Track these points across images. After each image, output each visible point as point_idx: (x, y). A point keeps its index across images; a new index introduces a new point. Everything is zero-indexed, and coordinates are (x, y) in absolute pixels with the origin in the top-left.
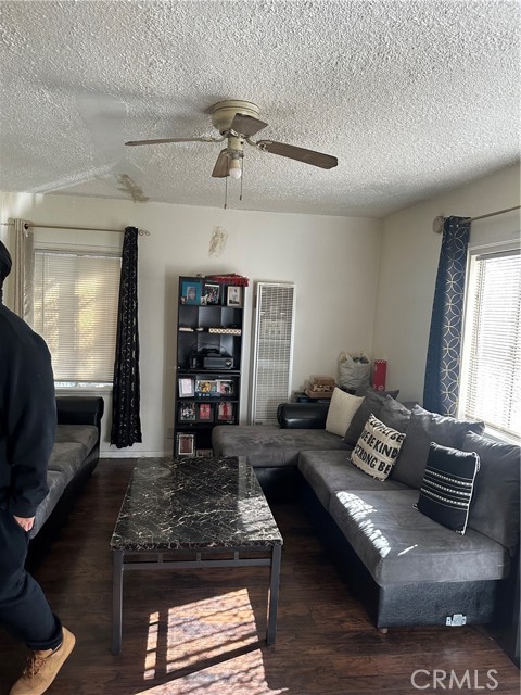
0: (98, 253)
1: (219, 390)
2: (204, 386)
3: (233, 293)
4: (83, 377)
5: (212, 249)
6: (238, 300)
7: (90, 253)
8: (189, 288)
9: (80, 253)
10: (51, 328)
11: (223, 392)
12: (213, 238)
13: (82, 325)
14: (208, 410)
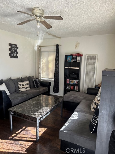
0: (52, 51)
1: (75, 83)
2: (72, 81)
3: (78, 58)
4: (49, 77)
5: (76, 48)
6: (79, 60)
7: (51, 51)
8: (69, 58)
9: (49, 51)
10: (44, 67)
11: (76, 83)
12: (76, 45)
13: (49, 67)
14: (73, 87)
